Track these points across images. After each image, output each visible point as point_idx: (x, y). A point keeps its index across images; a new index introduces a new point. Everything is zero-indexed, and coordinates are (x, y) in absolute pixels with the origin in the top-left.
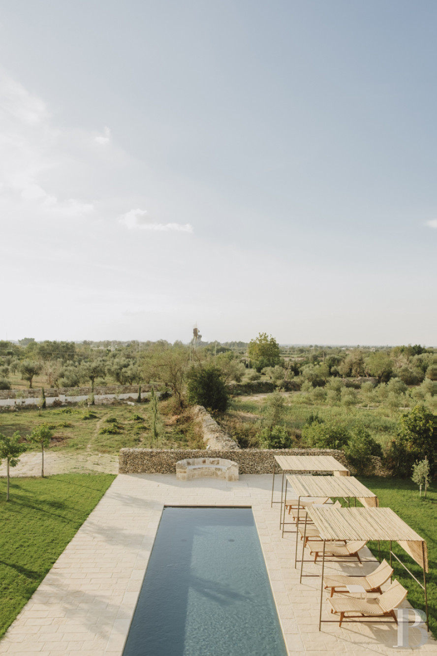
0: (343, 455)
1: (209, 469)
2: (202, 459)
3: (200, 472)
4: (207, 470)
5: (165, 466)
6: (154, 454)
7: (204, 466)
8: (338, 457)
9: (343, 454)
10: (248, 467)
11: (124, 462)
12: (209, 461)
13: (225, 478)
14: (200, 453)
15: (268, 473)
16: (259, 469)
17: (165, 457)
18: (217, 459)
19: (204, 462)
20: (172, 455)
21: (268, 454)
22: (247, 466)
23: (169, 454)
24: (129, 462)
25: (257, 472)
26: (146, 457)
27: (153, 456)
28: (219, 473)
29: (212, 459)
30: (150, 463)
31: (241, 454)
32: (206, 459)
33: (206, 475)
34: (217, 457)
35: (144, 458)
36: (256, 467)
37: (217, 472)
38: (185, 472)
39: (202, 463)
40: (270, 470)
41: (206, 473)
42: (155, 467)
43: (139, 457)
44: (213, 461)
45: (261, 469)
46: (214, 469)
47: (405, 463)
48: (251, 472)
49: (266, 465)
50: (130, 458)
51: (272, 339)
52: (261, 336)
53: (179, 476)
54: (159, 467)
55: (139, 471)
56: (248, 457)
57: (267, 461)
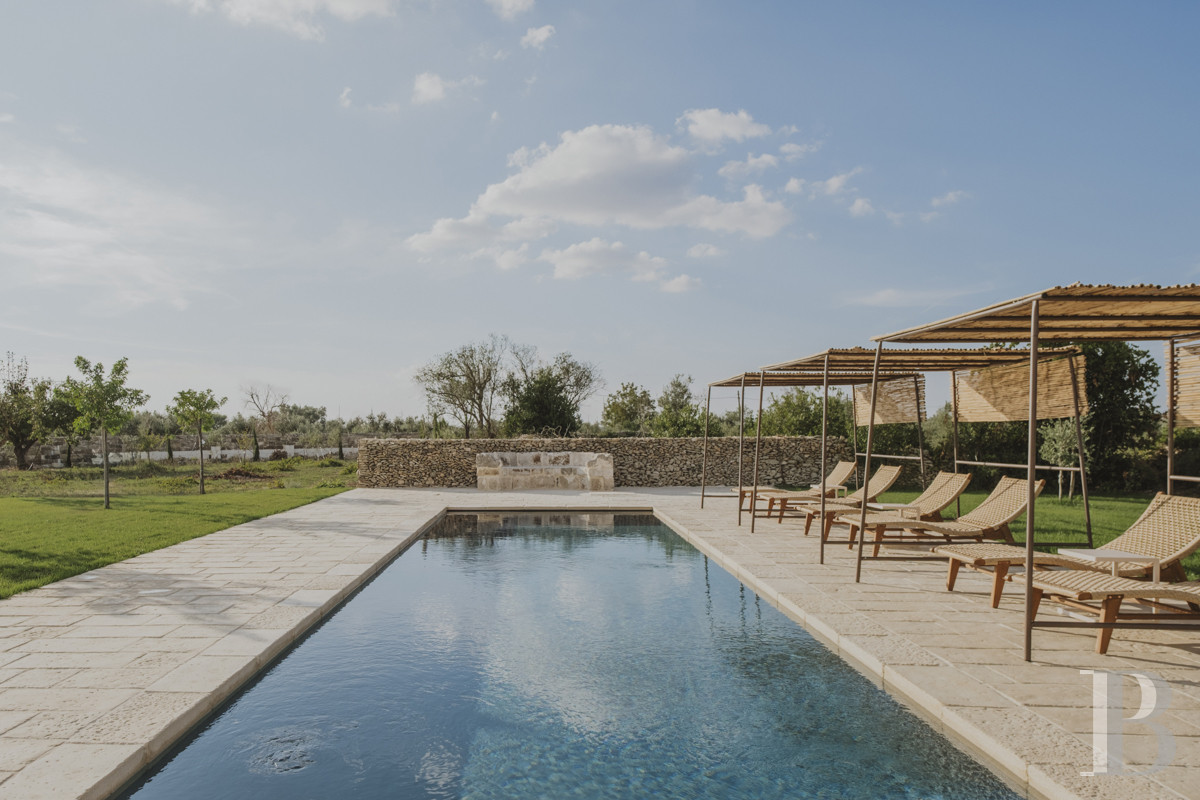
0: (842, 445)
1: (548, 473)
2: (534, 454)
3: (529, 478)
4: (544, 474)
5: (454, 471)
6: (430, 447)
7: (537, 467)
8: (832, 450)
9: (843, 442)
10: (631, 473)
11: (368, 463)
12: (548, 459)
13: (583, 487)
14: (528, 444)
15: (676, 484)
16: (656, 475)
17: (454, 453)
18: (563, 454)
19: (537, 460)
20: (468, 449)
21: (675, 445)
22: (630, 470)
23: (463, 446)
24: (380, 464)
25: (653, 482)
26: (414, 455)
27: (427, 451)
28: (570, 478)
29: (553, 455)
30: (421, 465)
31: (615, 446)
32: (542, 455)
33: (542, 486)
34: (564, 450)
35: (410, 457)
36: (648, 473)
37: (566, 477)
38: (496, 473)
39: (532, 463)
40: (681, 478)
41: (541, 482)
42: (433, 474)
43: (400, 453)
44: (556, 459)
45: (661, 477)
46: (559, 472)
47: (991, 454)
48: (640, 483)
49: (671, 468)
50: (380, 455)
51: (645, 392)
52: (625, 389)
53: (484, 483)
54: (442, 475)
55: (401, 482)
56: (630, 452)
57: (672, 460)
